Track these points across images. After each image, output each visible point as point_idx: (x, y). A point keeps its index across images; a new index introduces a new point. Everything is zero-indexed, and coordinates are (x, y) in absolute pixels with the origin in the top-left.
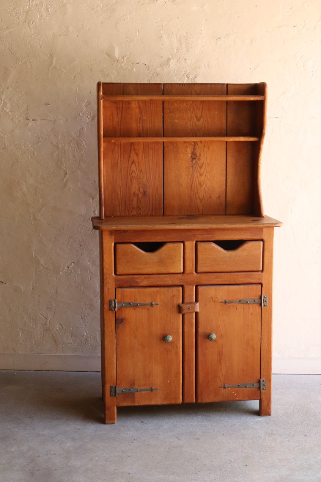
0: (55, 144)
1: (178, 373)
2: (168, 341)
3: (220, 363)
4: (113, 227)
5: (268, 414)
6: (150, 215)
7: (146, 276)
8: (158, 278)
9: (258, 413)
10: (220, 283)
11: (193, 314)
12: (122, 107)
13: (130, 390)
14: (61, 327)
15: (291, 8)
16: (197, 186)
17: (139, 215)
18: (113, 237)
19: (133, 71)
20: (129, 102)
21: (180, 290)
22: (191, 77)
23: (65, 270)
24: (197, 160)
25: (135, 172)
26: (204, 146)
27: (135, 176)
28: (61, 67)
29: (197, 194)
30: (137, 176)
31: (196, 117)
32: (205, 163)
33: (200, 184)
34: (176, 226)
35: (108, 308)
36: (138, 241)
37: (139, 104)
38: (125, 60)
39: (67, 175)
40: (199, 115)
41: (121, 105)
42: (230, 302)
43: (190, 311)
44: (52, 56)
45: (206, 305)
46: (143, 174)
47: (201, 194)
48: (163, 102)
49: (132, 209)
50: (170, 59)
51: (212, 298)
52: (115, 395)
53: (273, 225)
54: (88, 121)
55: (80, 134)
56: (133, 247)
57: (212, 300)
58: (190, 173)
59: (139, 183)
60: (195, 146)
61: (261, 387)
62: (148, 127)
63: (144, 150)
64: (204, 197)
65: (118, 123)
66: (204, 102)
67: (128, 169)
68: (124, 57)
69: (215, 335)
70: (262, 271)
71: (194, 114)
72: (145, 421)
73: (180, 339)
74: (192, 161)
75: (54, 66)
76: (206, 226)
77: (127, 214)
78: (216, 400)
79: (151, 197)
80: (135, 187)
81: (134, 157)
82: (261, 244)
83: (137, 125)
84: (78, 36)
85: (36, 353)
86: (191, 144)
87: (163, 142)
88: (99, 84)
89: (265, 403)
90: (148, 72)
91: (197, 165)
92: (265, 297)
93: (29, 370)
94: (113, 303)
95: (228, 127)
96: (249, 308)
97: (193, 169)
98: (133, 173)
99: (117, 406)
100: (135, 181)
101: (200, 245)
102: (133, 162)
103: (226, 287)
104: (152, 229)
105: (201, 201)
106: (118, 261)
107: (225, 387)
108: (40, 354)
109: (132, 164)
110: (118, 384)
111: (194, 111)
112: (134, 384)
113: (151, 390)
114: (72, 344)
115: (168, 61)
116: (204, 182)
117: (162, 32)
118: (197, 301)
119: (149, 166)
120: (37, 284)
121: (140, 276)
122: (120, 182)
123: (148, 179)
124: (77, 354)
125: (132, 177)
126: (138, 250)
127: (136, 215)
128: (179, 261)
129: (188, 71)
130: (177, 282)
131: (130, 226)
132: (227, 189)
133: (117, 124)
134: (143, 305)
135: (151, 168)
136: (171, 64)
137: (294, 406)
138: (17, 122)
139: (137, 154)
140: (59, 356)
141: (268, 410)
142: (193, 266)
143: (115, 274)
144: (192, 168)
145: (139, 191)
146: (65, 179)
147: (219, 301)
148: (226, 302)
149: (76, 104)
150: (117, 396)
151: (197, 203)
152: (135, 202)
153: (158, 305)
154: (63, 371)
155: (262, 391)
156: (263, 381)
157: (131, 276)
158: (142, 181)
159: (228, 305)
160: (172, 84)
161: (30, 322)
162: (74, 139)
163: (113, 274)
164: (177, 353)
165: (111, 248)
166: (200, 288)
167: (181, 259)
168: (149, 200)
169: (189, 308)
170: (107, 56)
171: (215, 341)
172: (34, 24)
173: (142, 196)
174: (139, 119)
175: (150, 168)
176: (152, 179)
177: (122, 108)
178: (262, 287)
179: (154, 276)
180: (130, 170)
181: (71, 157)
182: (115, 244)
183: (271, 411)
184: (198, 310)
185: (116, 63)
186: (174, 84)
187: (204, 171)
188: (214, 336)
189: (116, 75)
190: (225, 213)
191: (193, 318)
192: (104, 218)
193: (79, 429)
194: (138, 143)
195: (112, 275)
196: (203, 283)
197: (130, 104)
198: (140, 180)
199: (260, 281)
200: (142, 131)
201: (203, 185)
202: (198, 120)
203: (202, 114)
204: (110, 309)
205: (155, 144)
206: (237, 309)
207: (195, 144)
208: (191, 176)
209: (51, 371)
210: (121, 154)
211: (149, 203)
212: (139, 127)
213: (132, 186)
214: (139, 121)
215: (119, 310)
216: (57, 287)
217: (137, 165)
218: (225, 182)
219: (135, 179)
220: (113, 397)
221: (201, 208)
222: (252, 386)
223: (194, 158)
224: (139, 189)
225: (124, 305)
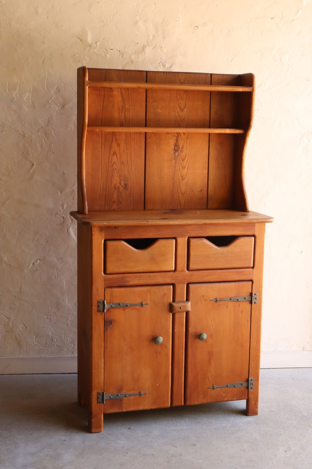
0: (22, 133)
1: (167, 376)
2: (158, 343)
3: (210, 363)
4: (104, 223)
5: (255, 413)
6: (131, 209)
7: (136, 274)
8: (149, 276)
9: (245, 413)
10: (211, 280)
11: (184, 313)
12: (104, 94)
13: (118, 395)
14: (24, 328)
16: (179, 179)
17: (120, 209)
18: (103, 234)
19: (107, 57)
20: (111, 89)
21: (171, 288)
22: (167, 66)
23: (30, 267)
24: (180, 152)
25: (116, 164)
26: (187, 138)
27: (117, 168)
29: (179, 187)
30: (118, 167)
31: (180, 108)
32: (187, 155)
33: (182, 177)
34: (170, 221)
35: (97, 310)
36: (129, 237)
37: (121, 92)
38: (99, 46)
39: (34, 167)
40: (183, 105)
41: (103, 93)
43: (181, 310)
45: (197, 303)
46: (124, 166)
47: (183, 188)
48: (146, 90)
49: (113, 203)
50: (146, 47)
51: (204, 296)
52: (103, 402)
53: (264, 221)
54: (57, 109)
55: (49, 122)
56: (124, 245)
57: (203, 298)
58: (173, 166)
59: (121, 176)
60: (177, 137)
61: (250, 386)
62: (131, 116)
63: (126, 140)
64: (186, 192)
66: (188, 92)
67: (109, 161)
68: (97, 42)
69: (206, 335)
70: (253, 268)
71: (177, 104)
72: (133, 428)
73: (170, 340)
74: (175, 153)
76: (200, 222)
78: (204, 401)
79: (132, 189)
80: (116, 180)
81: (115, 148)
82: (252, 240)
83: (119, 113)
84: (47, 17)
86: (174, 135)
87: (146, 133)
89: (252, 403)
90: (122, 59)
91: (180, 157)
92: (255, 294)
95: (211, 118)
96: (239, 305)
97: (176, 162)
98: (115, 165)
99: (104, 413)
100: (116, 173)
101: (193, 242)
102: (115, 153)
103: (218, 284)
104: (145, 225)
105: (183, 194)
106: (108, 259)
109: (113, 155)
110: (105, 390)
111: (178, 101)
112: (122, 389)
113: (140, 394)
114: (36, 345)
115: (144, 48)
116: (186, 175)
117: (138, 18)
118: (188, 300)
119: (131, 158)
121: (130, 275)
122: (101, 175)
123: (129, 171)
124: (41, 356)
125: (113, 169)
126: (129, 248)
127: (117, 209)
128: (171, 258)
129: (164, 60)
130: (169, 281)
131: (122, 221)
132: (209, 183)
133: (98, 112)
134: (133, 306)
135: (132, 160)
136: (146, 51)
137: (276, 403)
139: (119, 145)
140: (23, 358)
141: (256, 409)
142: (185, 263)
143: (105, 273)
144: (174, 160)
145: (120, 184)
146: (31, 171)
147: (211, 299)
148: (217, 300)
149: (45, 91)
150: (105, 403)
151: (179, 197)
152: (115, 195)
153: (148, 305)
154: (27, 374)
155: (250, 390)
156: (251, 380)
157: (121, 275)
158: (123, 174)
159: (218, 303)
162: (42, 128)
163: (103, 273)
164: (167, 355)
165: (101, 245)
166: (191, 286)
167: (173, 257)
168: (131, 194)
169: (180, 308)
170: (79, 40)
171: (206, 341)
173: (123, 189)
174: (121, 108)
175: (131, 160)
176: (133, 172)
177: (104, 96)
178: (252, 284)
179: (146, 274)
180: (112, 161)
181: (38, 146)
182: (105, 241)
183: (258, 411)
184: (190, 309)
185: (88, 49)
187: (186, 164)
188: (205, 336)
189: (88, 61)
190: (206, 207)
191: (184, 318)
192: (87, 213)
193: (65, 441)
194: (120, 133)
195: (102, 275)
196: (195, 281)
197: (112, 91)
198: (121, 172)
199: (251, 278)
200: (124, 121)
201: (185, 178)
202: (182, 110)
203: (186, 105)
204: (99, 310)
205: (137, 135)
206: (227, 307)
207: (178, 136)
208: (173, 169)
209: (14, 374)
210: (102, 146)
211: (130, 197)
212: (122, 116)
213: (113, 178)
214: (121, 110)
215: (108, 312)
216: (21, 285)
217: (118, 156)
218: (207, 175)
219: (117, 171)
220: (100, 404)
221: (182, 202)
222: (240, 386)
223: (177, 150)
224: (120, 181)
225: (113, 306)
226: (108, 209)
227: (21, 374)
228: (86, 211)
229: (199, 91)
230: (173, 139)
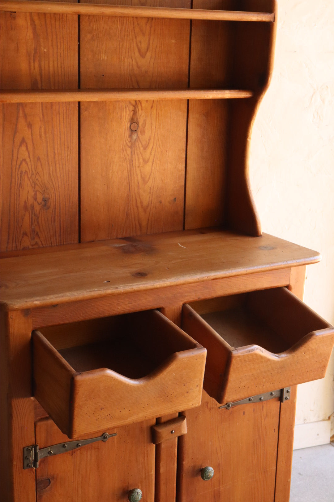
2: (135, 501)
6: (55, 244)
11: (175, 440)
16: (138, 183)
17: (36, 246)
18: (30, 320)
20: (12, 15)
24: (139, 133)
25: (27, 163)
26: (152, 107)
27: (28, 170)
29: (138, 198)
30: (30, 169)
31: (139, 50)
32: (152, 139)
33: (143, 179)
35: (21, 465)
37: (32, 20)
40: (144, 46)
42: (234, 405)
43: (173, 436)
45: (197, 418)
46: (41, 165)
47: (145, 198)
48: (79, 16)
49: (23, 237)
51: (207, 403)
57: (207, 406)
58: (127, 160)
59: (36, 184)
60: (135, 108)
63: (43, 115)
64: (150, 203)
66: (154, 20)
67: (13, 157)
69: (212, 469)
71: (135, 44)
74: (130, 136)
77: (12, 247)
79: (56, 208)
80: (27, 193)
81: (23, 131)
83: (30, 63)
86: (130, 103)
87: (79, 102)
91: (139, 143)
94: (32, 452)
96: (263, 408)
97: (133, 152)
98: (24, 163)
100: (26, 179)
102: (23, 141)
105: (145, 209)
109: (20, 145)
111: (136, 38)
116: (150, 175)
119: (54, 149)
123: (51, 174)
125: (21, 172)
127: (31, 247)
132: (187, 185)
134: (88, 443)
135: (56, 152)
139: (30, 126)
144: (130, 149)
145: (36, 199)
147: (219, 406)
148: (229, 406)
151: (138, 215)
152: (27, 221)
153: (115, 437)
158: (40, 179)
163: (31, 395)
168: (55, 216)
169: (172, 432)
173: (40, 209)
174: (33, 52)
175: (54, 153)
176: (58, 174)
180: (18, 158)
187: (151, 154)
188: (211, 471)
190: (182, 229)
195: (29, 398)
197: (15, 18)
198: (37, 177)
200: (38, 78)
201: (149, 180)
202: (143, 55)
203: (149, 44)
204: (25, 465)
205: (64, 108)
206: (244, 413)
207: (137, 105)
208: (129, 165)
211: (54, 221)
212: (34, 69)
213: (21, 190)
214: (32, 55)
215: (42, 464)
218: (183, 173)
219: (28, 176)
221: (144, 223)
223: (135, 130)
224: (35, 194)
225: (52, 452)
226: (14, 249)
229: (171, 20)
230: (127, 110)
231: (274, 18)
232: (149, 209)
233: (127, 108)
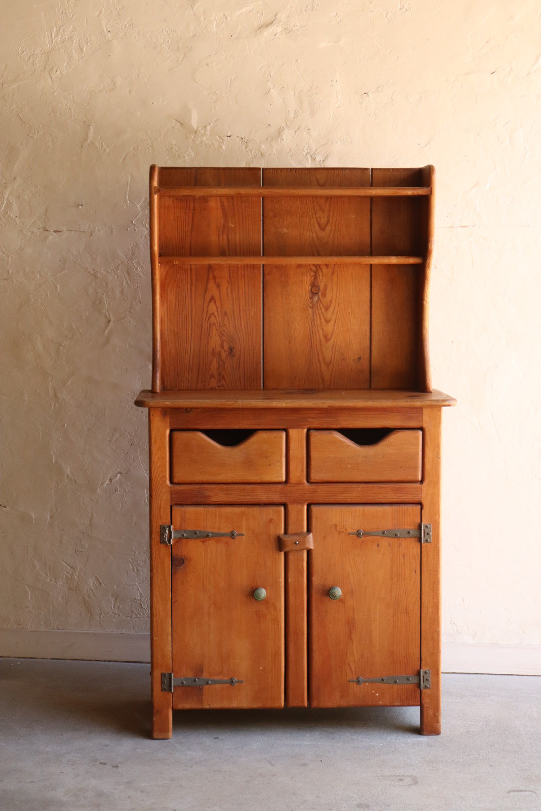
0: (92, 272)
1: (277, 654)
2: (258, 597)
3: (350, 638)
4: (167, 403)
5: (436, 732)
7: (222, 486)
8: (244, 490)
9: (418, 731)
10: (349, 500)
11: (303, 553)
12: (194, 206)
13: (195, 681)
14: (97, 584)
15: (487, 42)
16: (320, 340)
17: (222, 388)
18: (168, 420)
19: (222, 148)
20: (205, 199)
21: (280, 512)
22: (319, 158)
23: (105, 485)
24: (320, 295)
25: (215, 316)
26: (333, 273)
27: (216, 322)
28: (102, 144)
29: (320, 354)
30: (218, 322)
31: (319, 224)
32: (333, 302)
33: (325, 337)
35: (159, 540)
36: (209, 426)
37: (222, 202)
38: (209, 131)
39: (111, 324)
40: (323, 221)
41: (192, 205)
42: (366, 534)
43: (298, 548)
44: (87, 125)
45: (324, 537)
46: (228, 319)
47: (328, 354)
48: (263, 197)
49: (210, 378)
50: (283, 130)
51: (336, 526)
52: (170, 690)
53: (438, 403)
54: (145, 233)
55: (133, 254)
56: (202, 438)
57: (336, 529)
58: (309, 318)
59: (223, 335)
60: (316, 272)
61: (422, 683)
62: (238, 240)
63: (230, 278)
64: (333, 359)
65: (187, 233)
66: (333, 199)
67: (203, 310)
68: (206, 126)
69: (340, 590)
70: (422, 481)
71: (315, 220)
72: (220, 737)
73: (280, 597)
74: (312, 298)
75: (92, 142)
76: (324, 403)
78: (344, 703)
79: (241, 356)
80: (215, 341)
81: (213, 290)
82: (419, 436)
83: (219, 236)
84: (130, 92)
85: (56, 628)
86: (311, 269)
87: (263, 265)
88: (152, 168)
89: (429, 712)
90: (247, 151)
91: (321, 304)
92: (427, 527)
93: (44, 658)
94: (167, 530)
95: (374, 240)
96: (400, 544)
97: (314, 312)
98: (212, 316)
99: (172, 708)
100: (214, 330)
101: (315, 435)
102: (212, 298)
103: (360, 508)
104: (231, 407)
105: (328, 365)
106: (175, 459)
107: (358, 682)
108: (62, 631)
109: (210, 302)
110: (174, 670)
111: (316, 214)
112: (201, 671)
113: (231, 682)
115: (280, 132)
116: (332, 334)
117: (270, 84)
118: (309, 530)
119: (239, 306)
120: (59, 509)
121: (213, 486)
122: (190, 332)
123: (237, 328)
124: (124, 632)
125: (210, 324)
126: (209, 443)
127: (217, 388)
128: (279, 462)
129: (314, 149)
130: (276, 498)
132: (373, 346)
133: (185, 235)
134: (217, 536)
135: (241, 308)
136: (284, 137)
138: (29, 234)
139: (218, 286)
140: (95, 634)
141: (435, 724)
142: (302, 470)
143: (171, 481)
144: (311, 310)
145: (222, 347)
146: (107, 331)
147: (348, 532)
148: (359, 534)
149: (127, 205)
150: (173, 691)
151: (321, 369)
153: (244, 537)
154: (101, 661)
155: (424, 691)
156: (426, 673)
157: (197, 487)
158: (226, 330)
159: (363, 538)
160: (278, 169)
161: (46, 574)
162: (122, 263)
163: (168, 482)
164: (276, 620)
165: (165, 438)
166: (315, 509)
167: (282, 459)
168: (239, 364)
169: (296, 543)
170: (178, 125)
171: (341, 600)
172: (59, 72)
173: (226, 356)
174: (222, 227)
175: (240, 309)
176: (243, 328)
177: (194, 209)
178: (422, 509)
179: (237, 486)
180: (207, 312)
181: (117, 293)
182: (171, 431)
183: (440, 726)
184: (312, 547)
185: (193, 137)
186: (282, 169)
187: (332, 315)
188: (338, 592)
189: (193, 155)
190: (369, 387)
191: (303, 561)
192: (158, 391)
193: (107, 746)
194: (220, 266)
195: (166, 484)
196: (320, 500)
197: (207, 202)
198: (224, 329)
199: (417, 500)
200: (226, 247)
201: (331, 338)
202: (323, 229)
204: (162, 540)
205: (249, 269)
206: (378, 545)
207: (317, 269)
208: (310, 323)
209: (80, 660)
210: (191, 286)
211: (239, 368)
212: (223, 240)
213: (210, 338)
214: (221, 230)
215: (177, 544)
216: (92, 514)
217: (218, 304)
218: (368, 334)
219: (216, 328)
220: (166, 692)
221: (327, 378)
222: (406, 681)
223: (316, 292)
224: (222, 343)
225: (185, 535)
226: (202, 387)
227: (92, 660)
228: (156, 388)
229: (351, 198)
231: (431, 192)
232: (331, 365)
233: (308, 274)
